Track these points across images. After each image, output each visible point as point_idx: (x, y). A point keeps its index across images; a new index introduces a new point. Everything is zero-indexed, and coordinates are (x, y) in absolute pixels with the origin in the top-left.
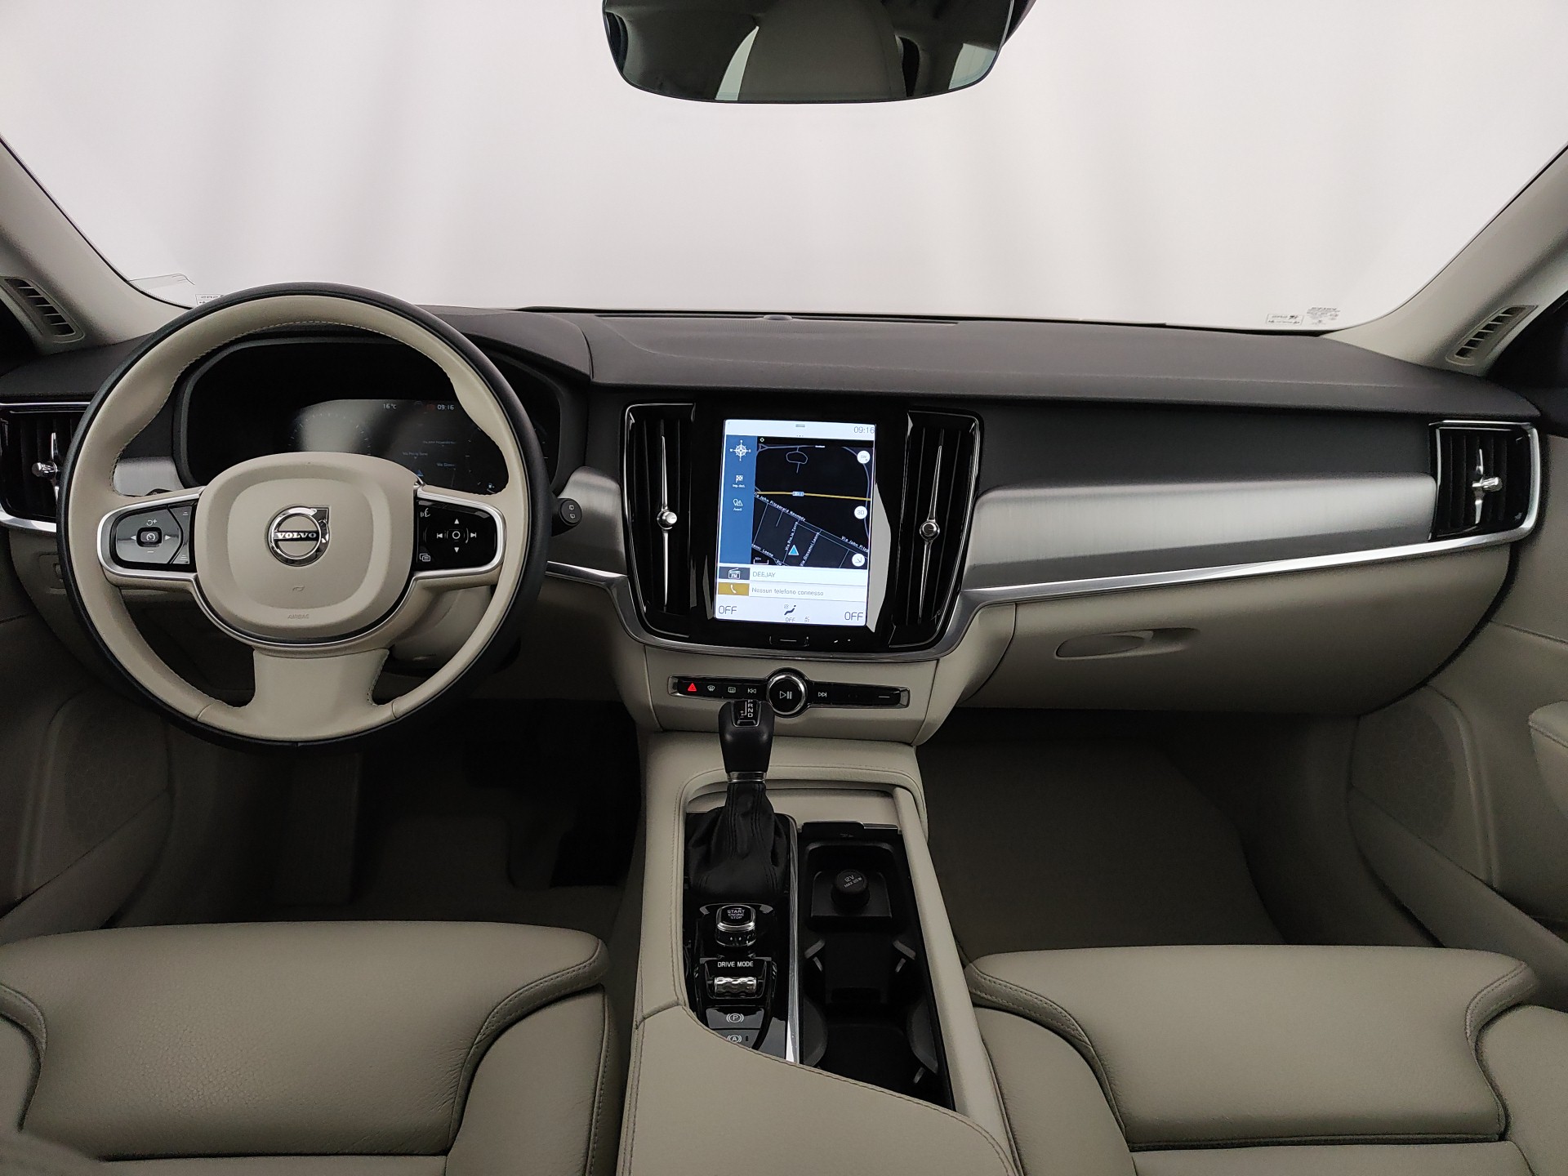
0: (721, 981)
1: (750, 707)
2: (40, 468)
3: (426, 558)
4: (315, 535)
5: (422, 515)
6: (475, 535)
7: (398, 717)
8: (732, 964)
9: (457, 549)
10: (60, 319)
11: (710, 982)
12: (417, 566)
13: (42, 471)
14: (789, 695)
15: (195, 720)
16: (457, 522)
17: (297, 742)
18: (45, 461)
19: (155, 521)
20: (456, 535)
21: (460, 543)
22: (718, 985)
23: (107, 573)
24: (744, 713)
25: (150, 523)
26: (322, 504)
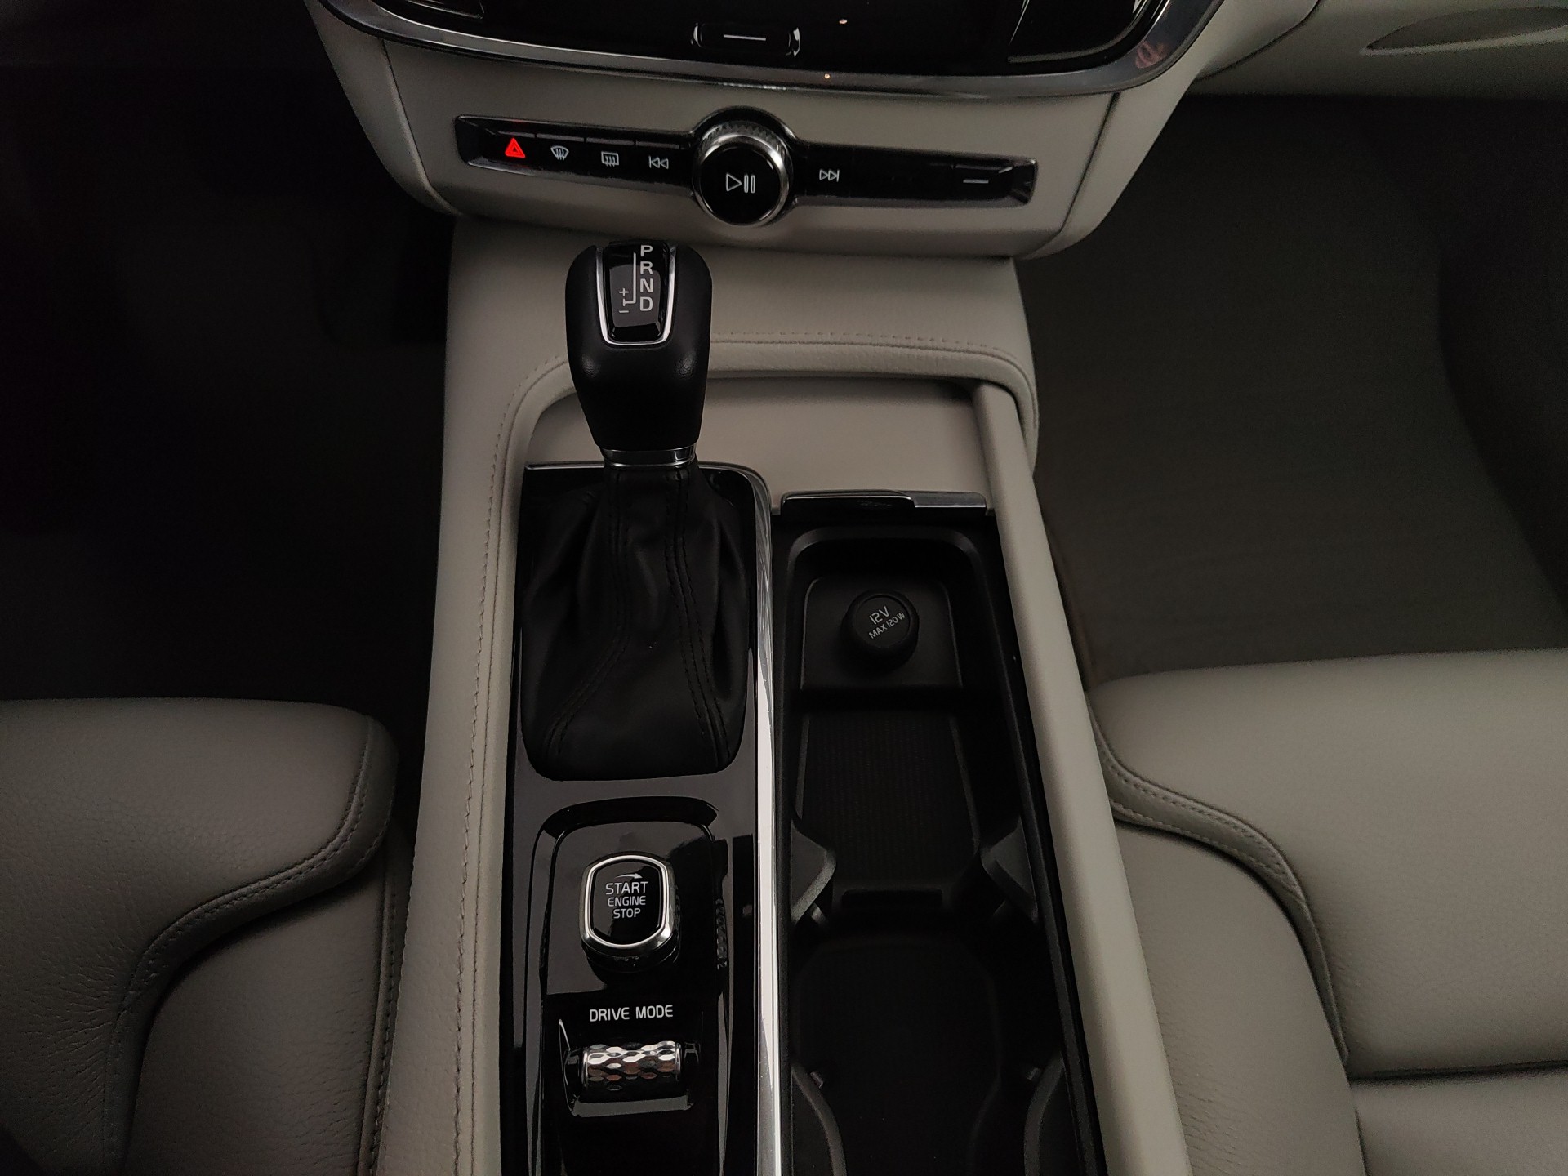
0: (595, 1058)
1: (646, 275)
8: (623, 1013)
11: (574, 1060)
14: (749, 184)
22: (592, 1067)
24: (629, 297)
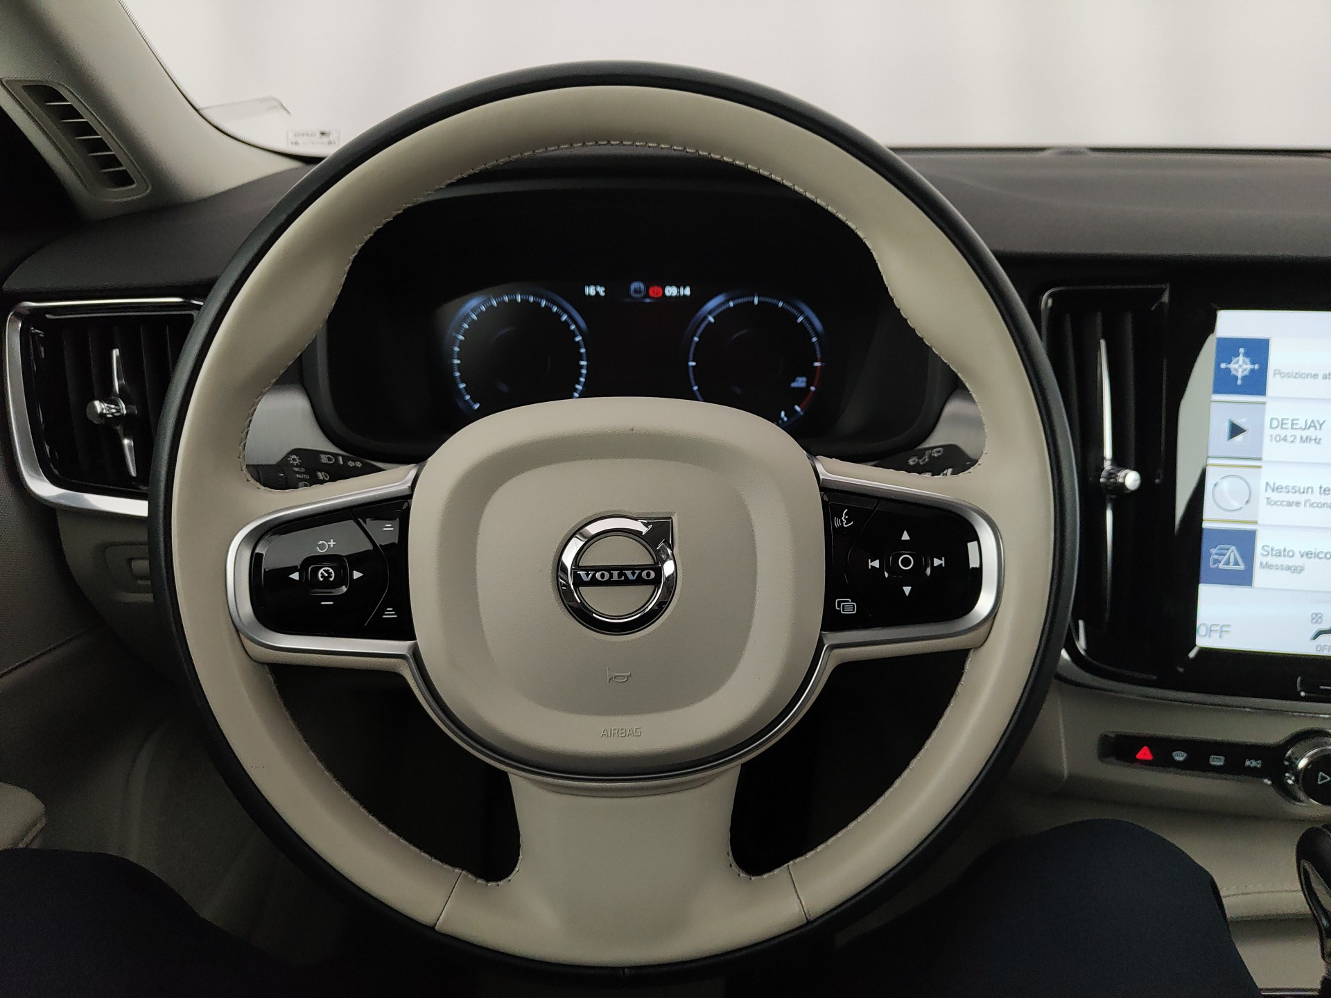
2: (99, 410)
3: (848, 607)
4: (653, 575)
5: (837, 523)
6: (943, 562)
7: (811, 918)
9: (907, 590)
10: (113, 161)
12: (832, 621)
13: (102, 415)
15: (432, 928)
16: (906, 537)
17: (623, 968)
18: (107, 397)
19: (332, 543)
20: (906, 562)
21: (914, 577)
23: (247, 643)
25: (322, 547)
26: (657, 509)
